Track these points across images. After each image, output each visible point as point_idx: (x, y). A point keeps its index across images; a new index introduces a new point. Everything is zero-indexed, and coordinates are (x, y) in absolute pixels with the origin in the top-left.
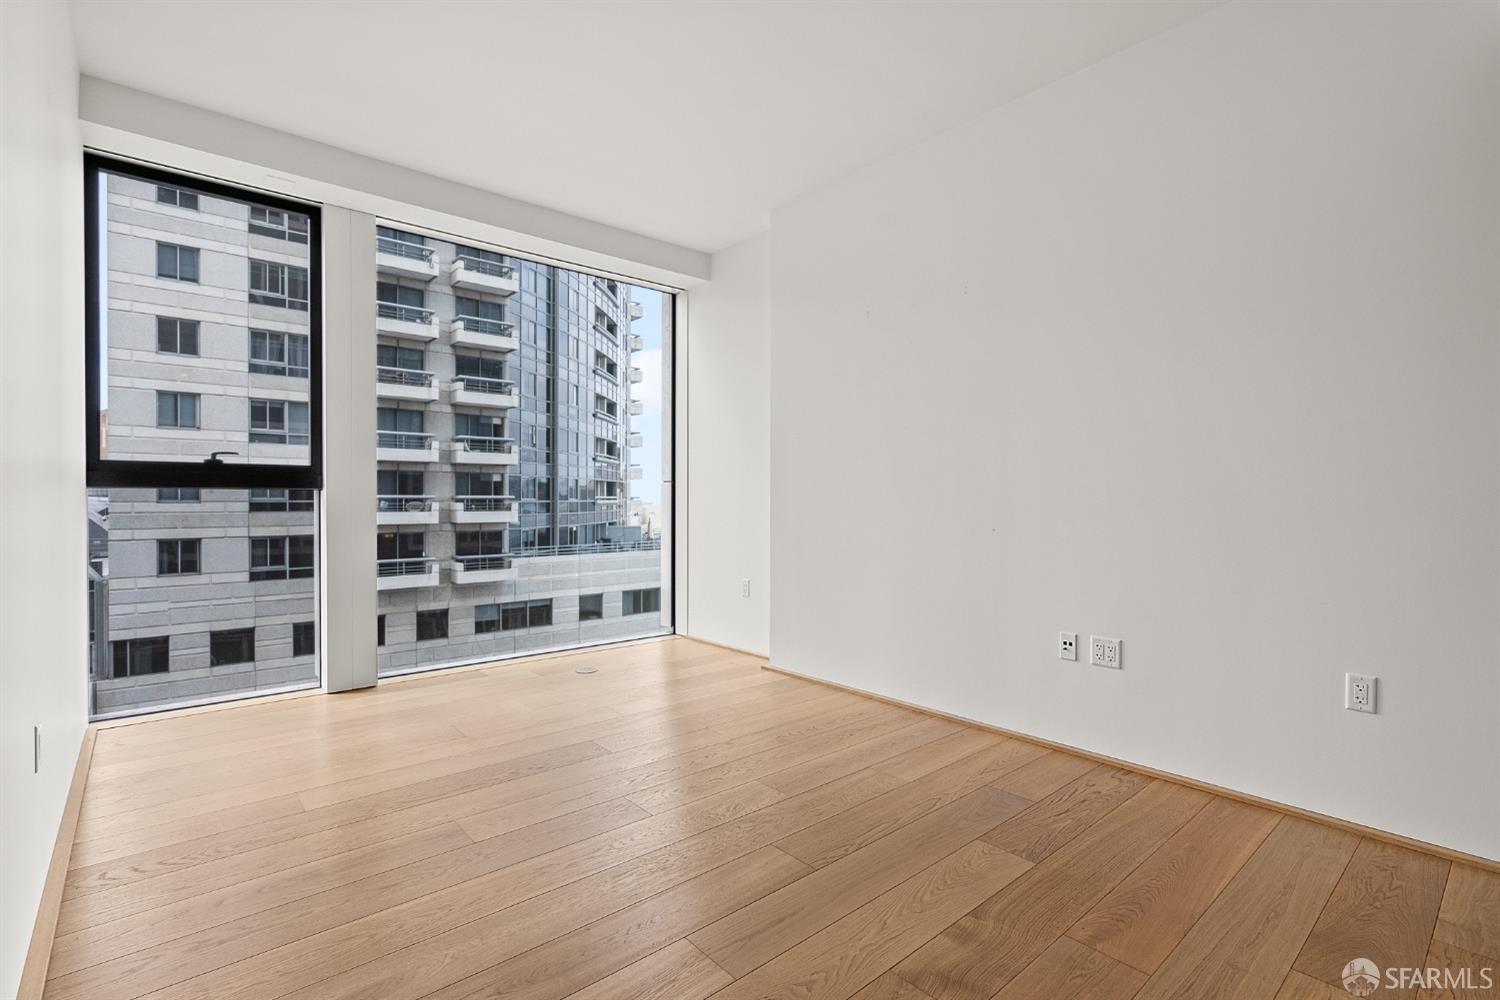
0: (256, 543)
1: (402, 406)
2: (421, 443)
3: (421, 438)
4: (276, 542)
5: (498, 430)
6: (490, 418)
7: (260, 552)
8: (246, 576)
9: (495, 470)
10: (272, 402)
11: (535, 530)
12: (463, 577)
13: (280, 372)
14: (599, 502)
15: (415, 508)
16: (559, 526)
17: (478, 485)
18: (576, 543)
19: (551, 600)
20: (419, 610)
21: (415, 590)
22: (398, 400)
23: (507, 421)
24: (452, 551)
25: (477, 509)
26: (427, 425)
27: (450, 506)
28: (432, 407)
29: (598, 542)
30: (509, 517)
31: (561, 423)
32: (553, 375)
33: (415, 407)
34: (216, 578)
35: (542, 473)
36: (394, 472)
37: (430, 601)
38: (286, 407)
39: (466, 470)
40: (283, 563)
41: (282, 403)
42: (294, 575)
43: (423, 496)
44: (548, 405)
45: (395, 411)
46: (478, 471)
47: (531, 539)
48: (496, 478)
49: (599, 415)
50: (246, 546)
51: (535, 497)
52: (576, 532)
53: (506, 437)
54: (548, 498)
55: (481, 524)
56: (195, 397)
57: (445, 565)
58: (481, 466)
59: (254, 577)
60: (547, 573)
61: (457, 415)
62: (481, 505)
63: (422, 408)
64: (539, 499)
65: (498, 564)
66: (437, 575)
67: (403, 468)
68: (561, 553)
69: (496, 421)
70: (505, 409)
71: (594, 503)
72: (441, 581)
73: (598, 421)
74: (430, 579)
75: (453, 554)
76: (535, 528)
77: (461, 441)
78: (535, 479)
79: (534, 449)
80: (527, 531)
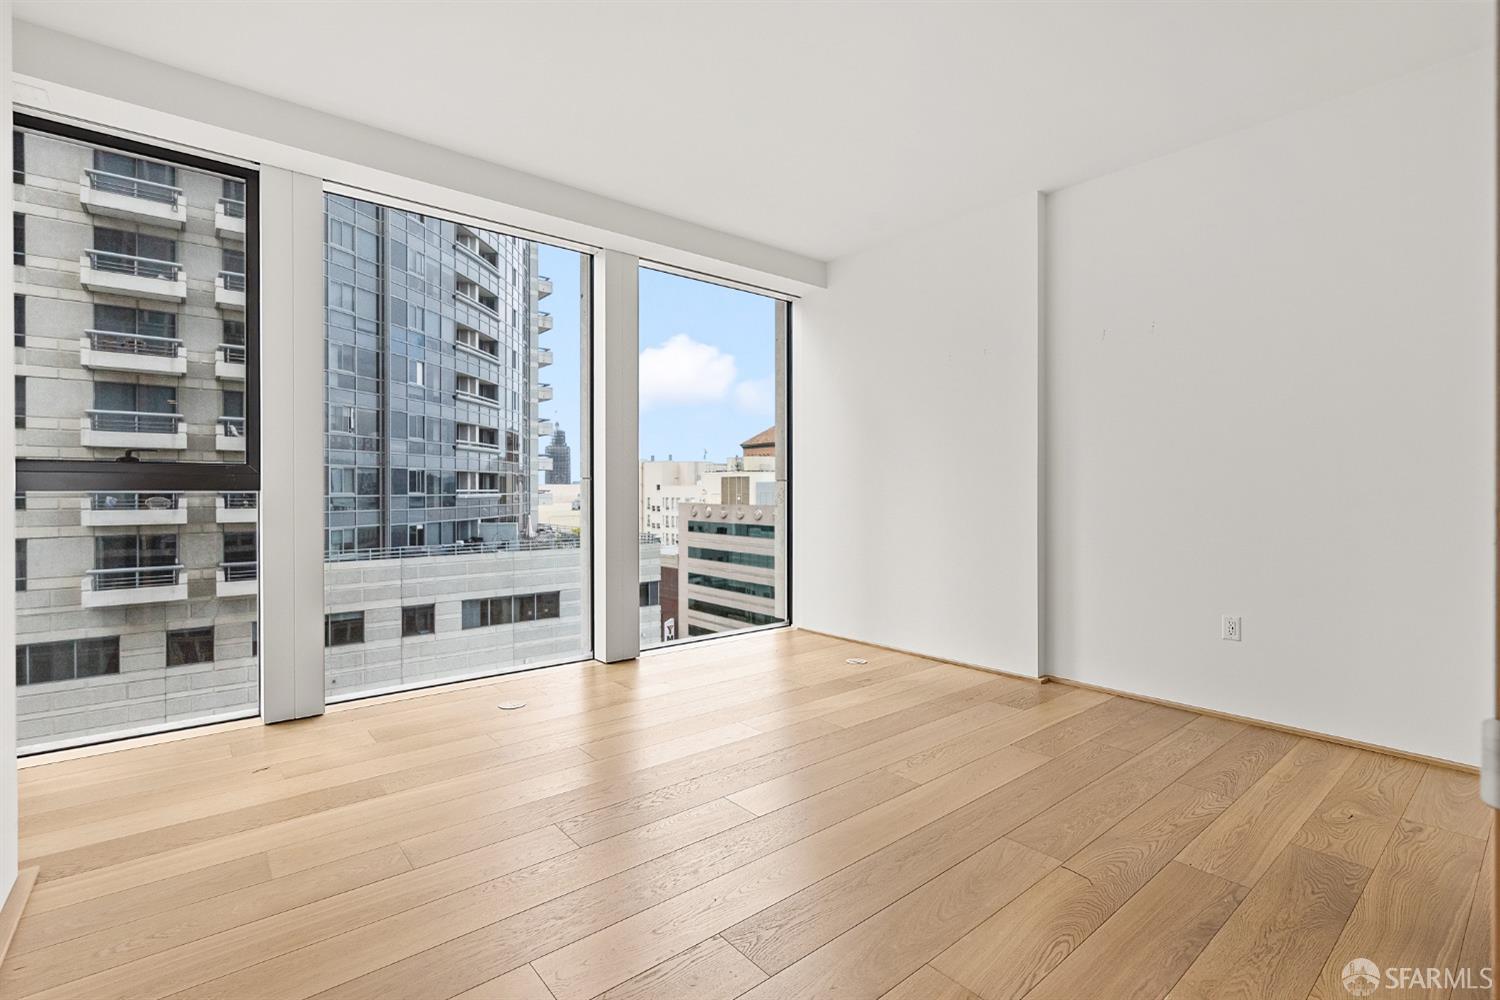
1: (144, 381)
2: (170, 427)
11: (353, 530)
12: (227, 589)
14: (460, 496)
15: (161, 506)
16: (391, 524)
18: (421, 543)
19: (362, 613)
20: (171, 628)
21: (155, 606)
22: (138, 374)
24: (218, 555)
26: (181, 404)
28: (188, 383)
29: (466, 541)
31: (394, 404)
32: (383, 349)
33: (163, 383)
35: (367, 460)
37: (186, 618)
44: (378, 383)
45: (134, 387)
47: (346, 539)
49: (459, 396)
51: (353, 491)
52: (421, 532)
54: (377, 492)
57: (208, 573)
60: (357, 581)
61: (226, 393)
63: (173, 384)
64: (359, 494)
66: (186, 586)
68: (394, 556)
71: (454, 497)
72: (191, 594)
73: (457, 402)
74: (178, 592)
75: (215, 561)
76: (353, 527)
77: (225, 423)
78: (353, 470)
79: (352, 434)
80: (341, 531)
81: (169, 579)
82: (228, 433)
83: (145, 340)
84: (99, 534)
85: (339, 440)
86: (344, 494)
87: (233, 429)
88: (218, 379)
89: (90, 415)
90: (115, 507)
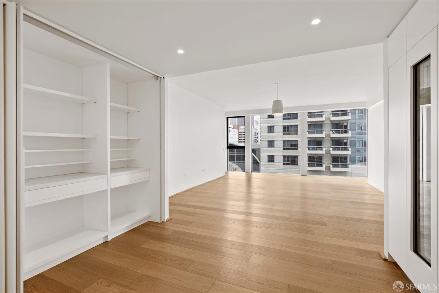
0: (284, 157)
1: (316, 123)
2: (321, 132)
3: (322, 131)
4: (288, 157)
5: (346, 127)
6: (343, 123)
7: (285, 159)
8: (282, 164)
9: (345, 138)
10: (287, 126)
12: (333, 169)
13: (289, 119)
15: (320, 150)
17: (338, 143)
22: (315, 122)
23: (349, 124)
24: (330, 161)
25: (338, 150)
26: (323, 127)
27: (330, 149)
28: (325, 122)
30: (348, 152)
33: (320, 123)
34: (277, 164)
36: (315, 140)
38: (290, 126)
39: (335, 139)
40: (289, 162)
41: (289, 126)
42: (292, 164)
43: (322, 146)
45: (315, 124)
46: (339, 139)
47: (361, 159)
48: (345, 141)
50: (282, 157)
51: (363, 146)
53: (349, 128)
55: (340, 154)
56: (273, 126)
57: (328, 165)
58: (340, 137)
59: (284, 164)
61: (332, 124)
62: (339, 149)
63: (322, 123)
65: (346, 166)
66: (325, 168)
67: (317, 139)
69: (345, 124)
70: (348, 120)
74: (323, 169)
75: (330, 162)
76: (362, 156)
77: (332, 131)
78: (363, 141)
79: (362, 131)
80: (359, 157)
81: (321, 165)
82: (333, 133)
83: (317, 114)
84: (309, 155)
85: (359, 133)
86: (360, 147)
87: (334, 132)
88: (331, 121)
89: (308, 131)
90: (312, 150)
